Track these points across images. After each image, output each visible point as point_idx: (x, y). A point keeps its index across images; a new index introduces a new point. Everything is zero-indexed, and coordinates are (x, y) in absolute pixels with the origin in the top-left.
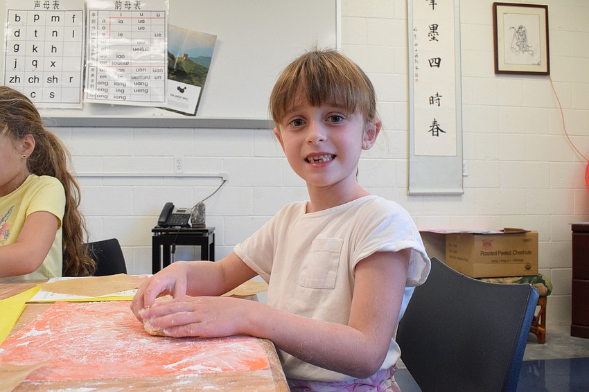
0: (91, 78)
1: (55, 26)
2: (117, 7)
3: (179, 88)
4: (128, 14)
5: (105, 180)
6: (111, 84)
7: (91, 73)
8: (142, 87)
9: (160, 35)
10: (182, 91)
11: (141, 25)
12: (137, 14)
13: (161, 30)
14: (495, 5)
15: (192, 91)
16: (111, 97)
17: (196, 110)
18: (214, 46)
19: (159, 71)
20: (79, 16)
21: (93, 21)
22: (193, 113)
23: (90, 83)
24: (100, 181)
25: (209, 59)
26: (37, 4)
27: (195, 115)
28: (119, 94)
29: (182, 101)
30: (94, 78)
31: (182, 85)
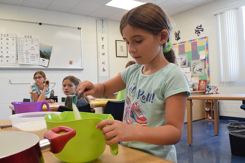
0: (19, 57)
1: (7, 41)
2: (25, 37)
3: (43, 60)
4: (29, 39)
5: (23, 84)
6: (25, 58)
7: (19, 55)
8: (33, 59)
9: (37, 45)
10: (44, 61)
11: (32, 42)
12: (31, 39)
13: (37, 44)
14: (116, 41)
15: (46, 61)
16: (25, 62)
17: (48, 66)
18: (52, 49)
19: (37, 55)
20: (15, 39)
21: (19, 41)
22: (47, 66)
23: (19, 58)
24: (22, 85)
25: (51, 53)
26: (2, 35)
27: (47, 67)
28: (27, 61)
29: (44, 63)
30: (20, 57)
31: (44, 59)
